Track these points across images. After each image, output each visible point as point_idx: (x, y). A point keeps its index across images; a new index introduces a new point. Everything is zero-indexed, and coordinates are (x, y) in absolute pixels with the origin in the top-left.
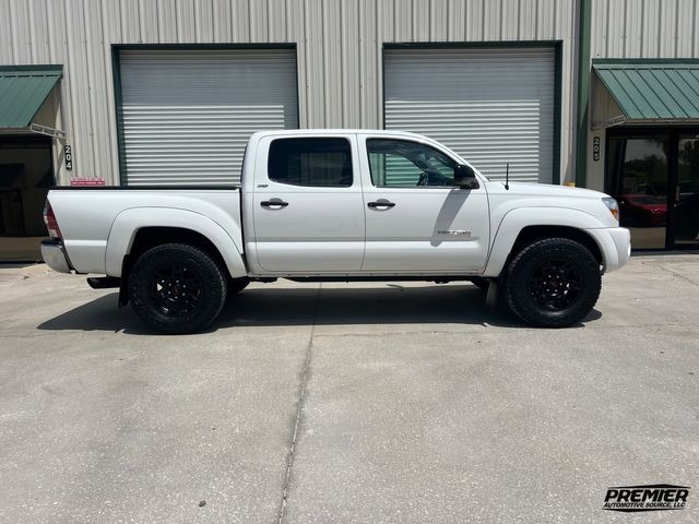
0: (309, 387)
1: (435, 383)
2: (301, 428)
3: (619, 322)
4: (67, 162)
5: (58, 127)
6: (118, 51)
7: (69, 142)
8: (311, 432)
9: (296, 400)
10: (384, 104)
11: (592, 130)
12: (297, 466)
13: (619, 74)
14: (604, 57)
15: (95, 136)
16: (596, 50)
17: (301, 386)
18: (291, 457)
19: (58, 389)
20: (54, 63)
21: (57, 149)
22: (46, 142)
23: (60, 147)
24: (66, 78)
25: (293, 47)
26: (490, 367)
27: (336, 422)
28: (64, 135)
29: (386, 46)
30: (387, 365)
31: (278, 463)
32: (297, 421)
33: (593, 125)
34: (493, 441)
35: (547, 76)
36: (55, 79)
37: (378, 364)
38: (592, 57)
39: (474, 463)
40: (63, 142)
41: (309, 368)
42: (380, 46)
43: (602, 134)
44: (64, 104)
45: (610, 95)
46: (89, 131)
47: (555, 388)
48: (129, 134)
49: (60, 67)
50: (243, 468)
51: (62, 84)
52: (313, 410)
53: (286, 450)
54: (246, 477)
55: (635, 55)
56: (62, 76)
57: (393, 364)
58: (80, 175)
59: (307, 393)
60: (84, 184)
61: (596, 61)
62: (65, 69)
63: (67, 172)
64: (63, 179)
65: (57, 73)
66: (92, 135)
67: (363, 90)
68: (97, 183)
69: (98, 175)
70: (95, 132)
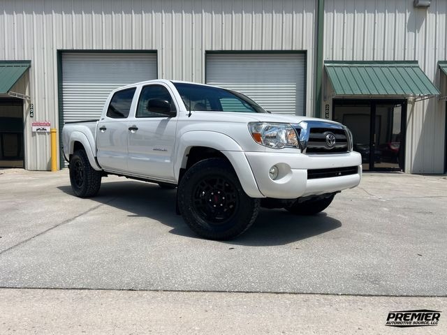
4: (31, 113)
5: (27, 94)
6: (61, 53)
7: (32, 102)
11: (325, 101)
14: (331, 59)
15: (47, 99)
16: (326, 56)
20: (26, 59)
22: (19, 102)
23: (27, 105)
24: (32, 68)
25: (155, 52)
28: (30, 98)
29: (207, 52)
33: (325, 98)
35: (300, 71)
36: (26, 68)
38: (324, 59)
40: (29, 102)
42: (204, 52)
43: (330, 103)
44: (32, 85)
46: (43, 97)
48: (66, 98)
49: (29, 62)
51: (30, 71)
55: (349, 59)
56: (30, 67)
58: (37, 120)
60: (40, 125)
61: (326, 62)
62: (32, 62)
63: (31, 119)
64: (28, 121)
65: (28, 65)
66: (45, 98)
67: (194, 76)
68: (46, 125)
69: (47, 120)
70: (47, 97)
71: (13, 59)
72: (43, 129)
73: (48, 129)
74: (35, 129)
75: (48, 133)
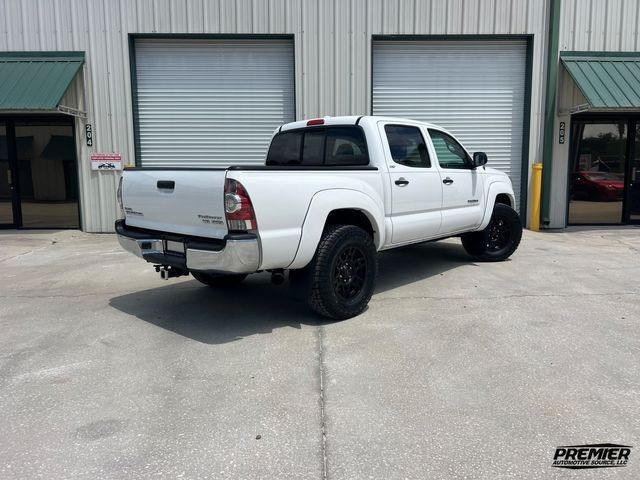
0: (325, 344)
1: (432, 342)
2: (326, 378)
3: (584, 291)
4: (88, 139)
5: (80, 108)
6: (134, 39)
7: (90, 121)
8: (334, 381)
9: (317, 355)
10: (372, 90)
11: (559, 116)
12: (328, 409)
13: (584, 66)
14: (570, 50)
15: (113, 116)
16: (564, 44)
17: (318, 343)
18: (322, 401)
19: (113, 342)
20: (76, 49)
21: (79, 128)
22: (70, 121)
23: (82, 126)
24: (88, 63)
25: (291, 37)
26: (477, 329)
27: (354, 374)
28: (85, 114)
29: (375, 38)
30: (388, 326)
31: (312, 406)
32: (321, 373)
33: (560, 111)
34: (487, 391)
35: (520, 66)
36: (78, 65)
37: (380, 325)
38: (560, 49)
39: (474, 409)
40: (85, 120)
42: (369, 38)
43: (567, 120)
44: (86, 87)
45: (575, 83)
46: (108, 112)
47: (534, 347)
48: (143, 114)
49: (82, 54)
50: (285, 409)
51: (84, 70)
52: (333, 363)
53: (317, 396)
54: (288, 417)
55: (599, 48)
56: (84, 62)
57: (393, 326)
58: (99, 151)
59: (324, 349)
60: (104, 158)
61: (564, 53)
62: (87, 54)
63: (88, 148)
64: (84, 154)
65: (80, 59)
66: (110, 115)
67: (353, 77)
68: (114, 159)
69: (115, 150)
70: (113, 113)
71: (54, 50)
72: (110, 166)
73: (118, 165)
74: (95, 165)
75: (118, 171)
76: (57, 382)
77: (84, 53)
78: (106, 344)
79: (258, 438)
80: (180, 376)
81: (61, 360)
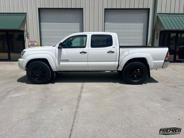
0: (83, 90)
2: (81, 98)
4: (28, 37)
5: (25, 28)
6: (40, 9)
7: (28, 32)
8: (82, 99)
9: (80, 93)
10: (104, 24)
11: (156, 31)
12: (79, 104)
13: (164, 17)
14: (160, 13)
15: (34, 31)
17: (81, 90)
19: (32, 89)
20: (24, 12)
21: (25, 33)
22: (23, 32)
23: (26, 33)
25: (82, 9)
27: (88, 97)
28: (27, 30)
31: (76, 104)
32: (80, 97)
33: (157, 30)
35: (146, 18)
36: (25, 17)
38: (157, 12)
40: (27, 32)
41: (83, 87)
42: (104, 9)
43: (159, 32)
44: (27, 23)
45: (161, 22)
46: (33, 29)
48: (42, 30)
50: (69, 104)
51: (26, 18)
52: (83, 95)
53: (77, 102)
54: (70, 106)
55: (168, 12)
56: (26, 16)
58: (30, 40)
59: (82, 92)
60: (32, 42)
61: (158, 14)
63: (28, 39)
64: (27, 41)
65: (25, 15)
66: (33, 30)
67: (99, 20)
68: (35, 42)
69: (35, 40)
70: (34, 30)
71: (18, 12)
72: (33, 44)
73: (35, 44)
74: (30, 44)
76: (17, 97)
77: (26, 13)
78: (30, 89)
79: (62, 110)
80: (46, 97)
81: (19, 92)
